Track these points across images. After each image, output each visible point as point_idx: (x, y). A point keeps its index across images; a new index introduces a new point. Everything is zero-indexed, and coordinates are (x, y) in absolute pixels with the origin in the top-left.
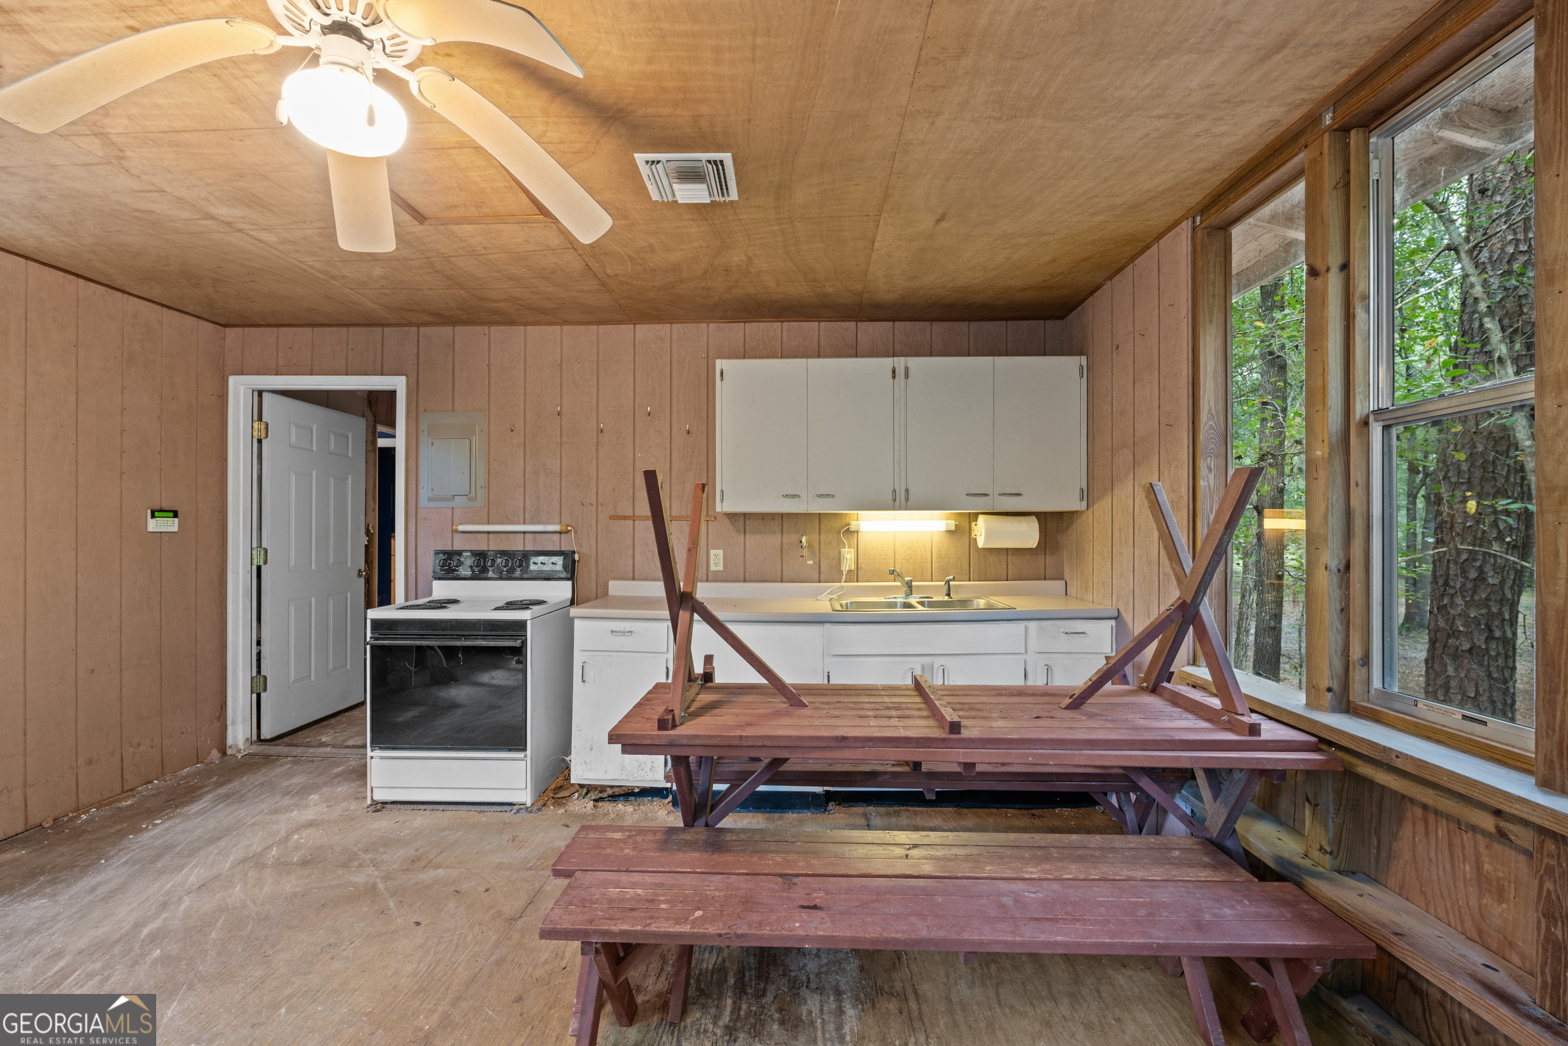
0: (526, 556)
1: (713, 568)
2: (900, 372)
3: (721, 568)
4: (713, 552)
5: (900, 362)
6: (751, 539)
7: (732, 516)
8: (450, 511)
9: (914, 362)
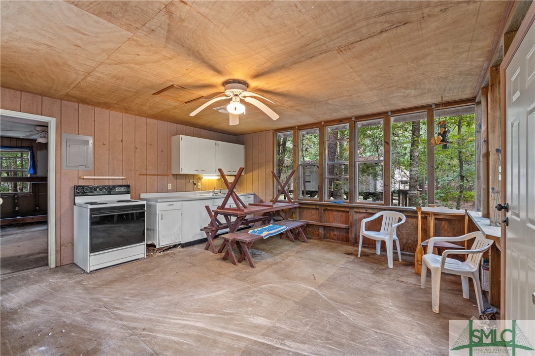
0: (114, 187)
1: (169, 189)
2: (217, 144)
3: (171, 189)
4: (169, 184)
5: (217, 142)
6: (178, 181)
7: (173, 175)
8: (77, 171)
9: (220, 142)
